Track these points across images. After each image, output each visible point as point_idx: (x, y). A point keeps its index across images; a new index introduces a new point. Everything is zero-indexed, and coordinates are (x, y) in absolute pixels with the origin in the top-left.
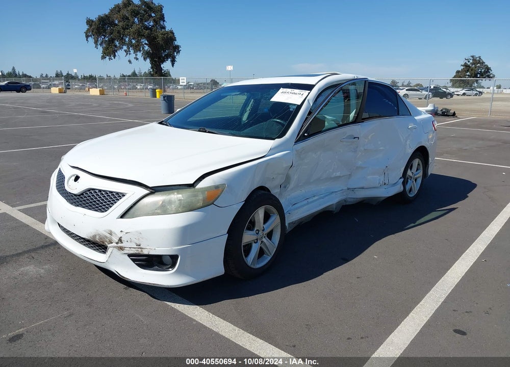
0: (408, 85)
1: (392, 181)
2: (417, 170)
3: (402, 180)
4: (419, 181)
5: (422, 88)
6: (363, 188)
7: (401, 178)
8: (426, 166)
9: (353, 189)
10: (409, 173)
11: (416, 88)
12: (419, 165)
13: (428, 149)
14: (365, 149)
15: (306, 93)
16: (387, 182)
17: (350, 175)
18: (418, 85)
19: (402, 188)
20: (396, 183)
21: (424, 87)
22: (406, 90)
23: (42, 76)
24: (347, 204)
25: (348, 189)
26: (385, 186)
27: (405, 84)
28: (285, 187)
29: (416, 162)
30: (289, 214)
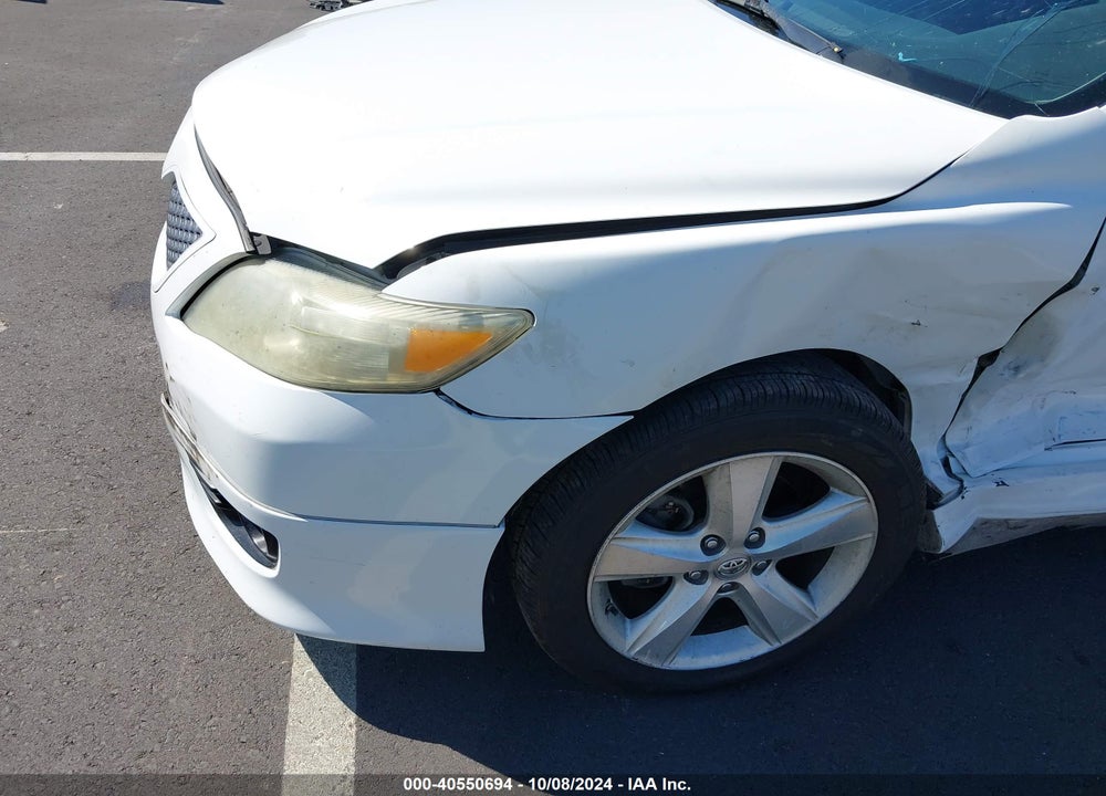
28: (1017, 369)
30: (998, 485)
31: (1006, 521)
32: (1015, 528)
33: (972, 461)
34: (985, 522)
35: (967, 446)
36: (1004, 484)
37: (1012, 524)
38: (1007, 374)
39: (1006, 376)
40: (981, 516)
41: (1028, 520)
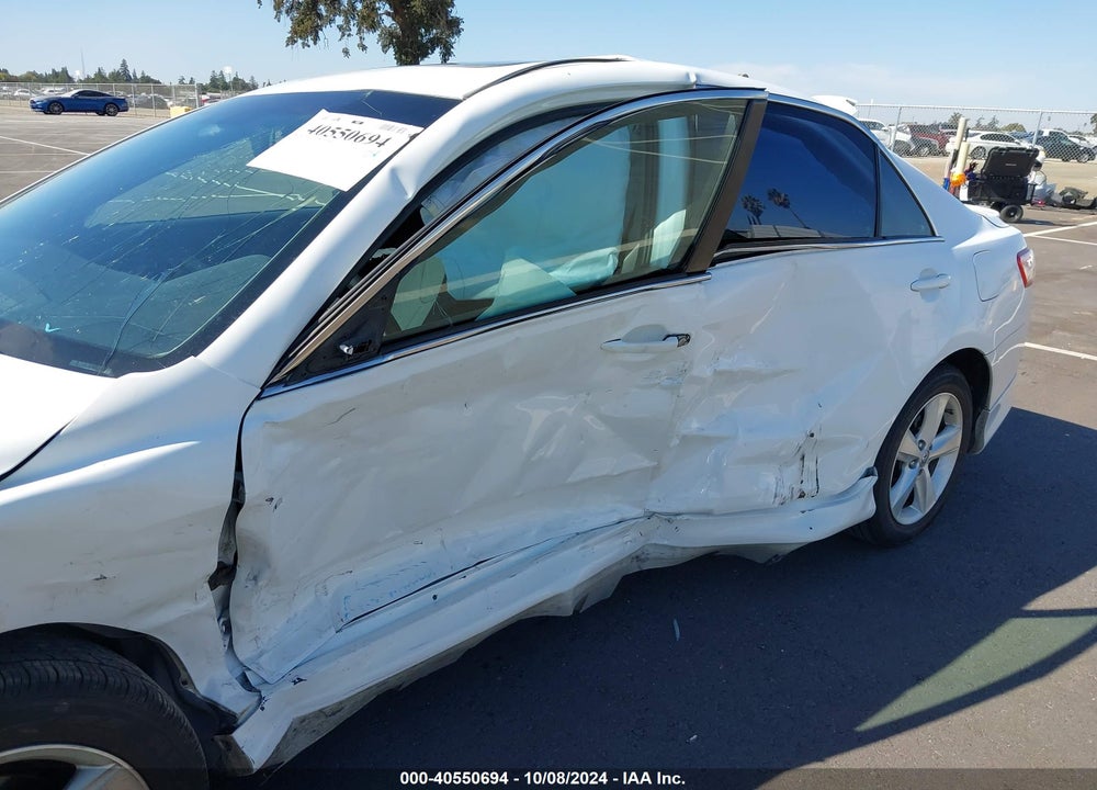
0: (992, 126)
1: (833, 485)
2: (942, 427)
3: (873, 480)
4: (946, 468)
5: (1022, 134)
6: (708, 513)
7: (868, 473)
8: (976, 414)
9: (670, 517)
10: (908, 445)
11: (1006, 133)
12: (949, 411)
13: (988, 357)
14: (716, 373)
15: (398, 132)
16: (809, 487)
17: (656, 468)
18: (1014, 126)
19: (871, 508)
20: (847, 492)
21: (1028, 132)
22: (983, 137)
23: (181, 81)
24: (646, 566)
25: (650, 515)
26: (803, 505)
27: (984, 123)
28: (255, 578)
29: (939, 404)
30: (295, 683)
31: (320, 711)
32: (334, 714)
33: (266, 668)
34: (303, 720)
35: (261, 654)
36: (300, 680)
37: (327, 711)
38: (250, 584)
39: (250, 587)
40: (295, 716)
41: (341, 703)
